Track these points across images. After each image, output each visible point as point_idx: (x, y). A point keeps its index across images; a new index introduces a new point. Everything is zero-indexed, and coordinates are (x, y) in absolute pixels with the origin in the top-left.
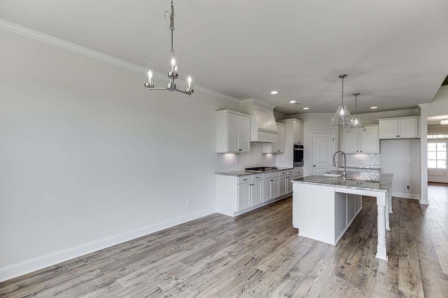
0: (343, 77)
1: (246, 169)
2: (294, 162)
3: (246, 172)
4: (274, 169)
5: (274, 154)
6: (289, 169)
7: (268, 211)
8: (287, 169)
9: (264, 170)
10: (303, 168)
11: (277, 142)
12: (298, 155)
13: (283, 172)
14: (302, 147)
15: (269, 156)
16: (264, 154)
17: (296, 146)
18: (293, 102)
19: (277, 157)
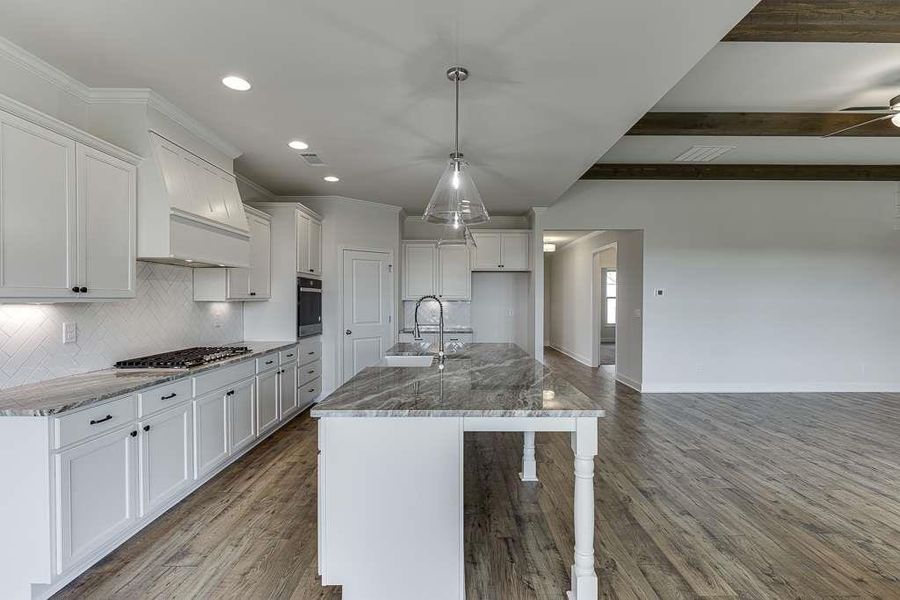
0: (459, 75)
1: (119, 365)
2: (299, 324)
3: (118, 375)
4: (238, 351)
5: (238, 303)
6: (285, 348)
7: (217, 507)
8: (279, 349)
9: (199, 362)
10: (322, 338)
11: (247, 265)
12: (309, 307)
13: (268, 358)
14: (318, 284)
15: (221, 309)
16: (203, 305)
17: (303, 282)
18: (298, 145)
19: (249, 313)
